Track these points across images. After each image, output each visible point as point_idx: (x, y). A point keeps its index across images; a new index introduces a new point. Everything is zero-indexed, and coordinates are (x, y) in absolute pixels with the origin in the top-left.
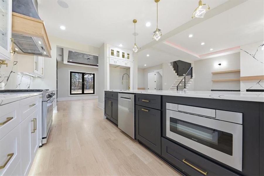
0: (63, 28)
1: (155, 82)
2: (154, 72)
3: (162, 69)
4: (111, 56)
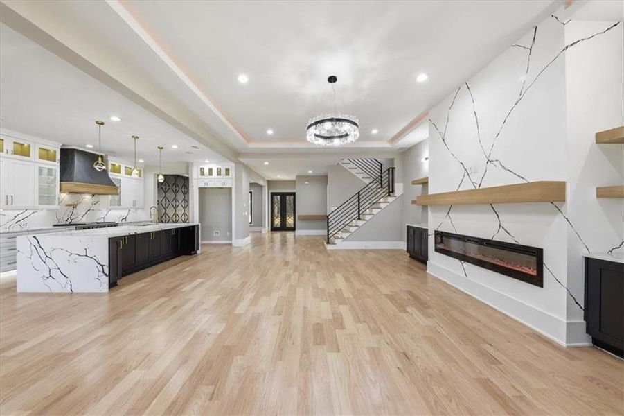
4: (200, 177)
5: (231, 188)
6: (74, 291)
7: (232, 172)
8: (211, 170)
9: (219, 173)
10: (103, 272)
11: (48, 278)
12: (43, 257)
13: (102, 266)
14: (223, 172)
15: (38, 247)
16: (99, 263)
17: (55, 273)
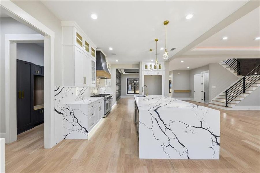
0: (117, 61)
1: (202, 84)
2: (201, 73)
3: (209, 70)
4: (145, 69)
5: (161, 76)
6: (191, 158)
7: (163, 67)
8: (151, 66)
9: (155, 67)
10: (217, 142)
11: (167, 147)
12: (163, 128)
13: (216, 137)
14: (158, 67)
15: (159, 120)
16: (213, 134)
17: (174, 142)
